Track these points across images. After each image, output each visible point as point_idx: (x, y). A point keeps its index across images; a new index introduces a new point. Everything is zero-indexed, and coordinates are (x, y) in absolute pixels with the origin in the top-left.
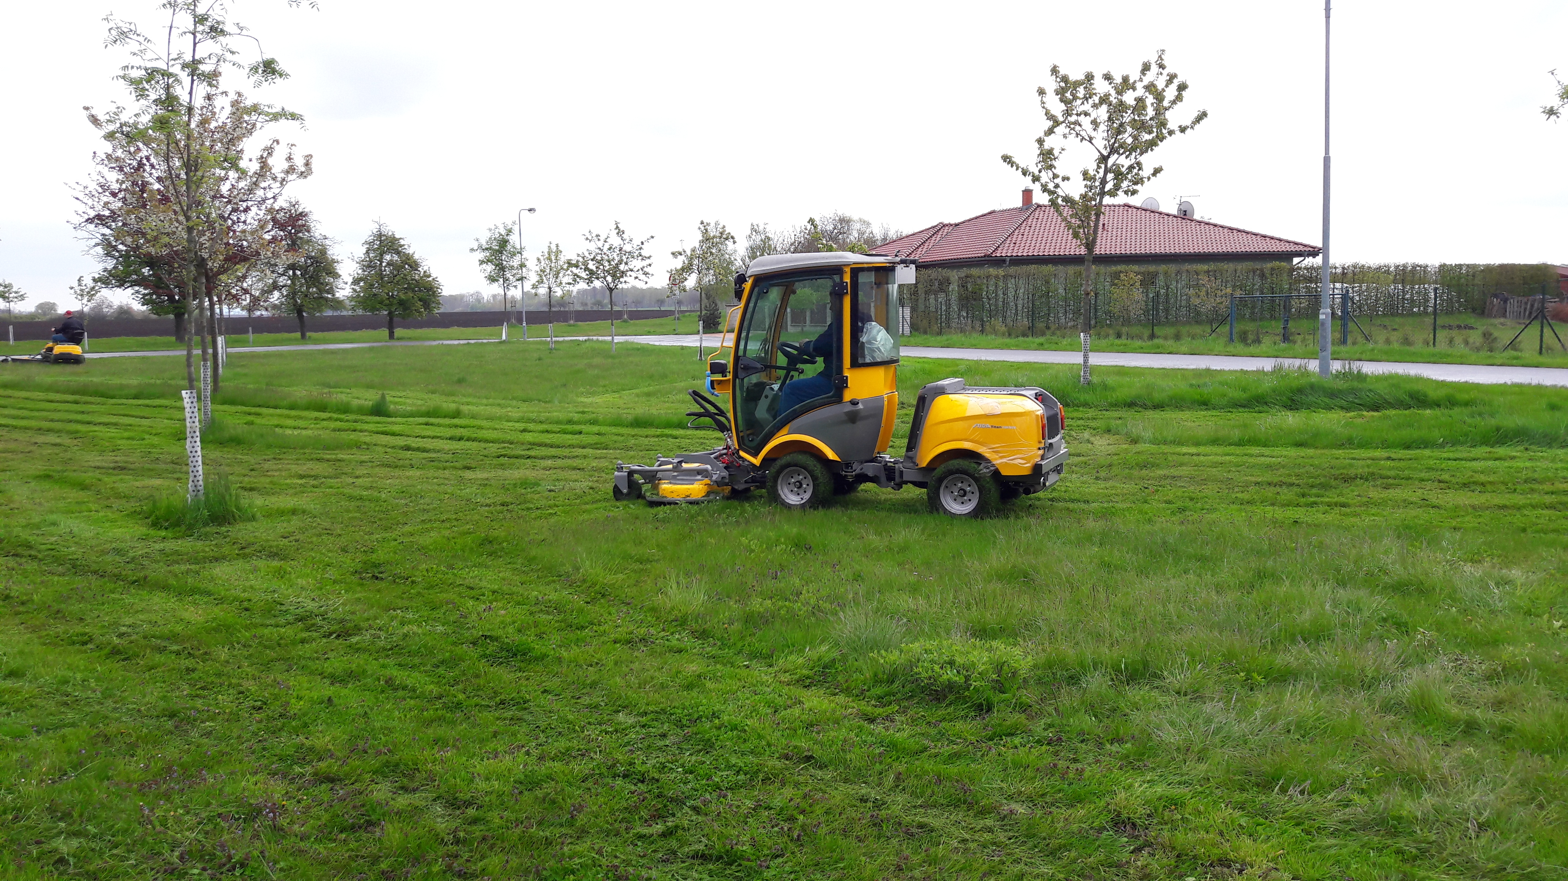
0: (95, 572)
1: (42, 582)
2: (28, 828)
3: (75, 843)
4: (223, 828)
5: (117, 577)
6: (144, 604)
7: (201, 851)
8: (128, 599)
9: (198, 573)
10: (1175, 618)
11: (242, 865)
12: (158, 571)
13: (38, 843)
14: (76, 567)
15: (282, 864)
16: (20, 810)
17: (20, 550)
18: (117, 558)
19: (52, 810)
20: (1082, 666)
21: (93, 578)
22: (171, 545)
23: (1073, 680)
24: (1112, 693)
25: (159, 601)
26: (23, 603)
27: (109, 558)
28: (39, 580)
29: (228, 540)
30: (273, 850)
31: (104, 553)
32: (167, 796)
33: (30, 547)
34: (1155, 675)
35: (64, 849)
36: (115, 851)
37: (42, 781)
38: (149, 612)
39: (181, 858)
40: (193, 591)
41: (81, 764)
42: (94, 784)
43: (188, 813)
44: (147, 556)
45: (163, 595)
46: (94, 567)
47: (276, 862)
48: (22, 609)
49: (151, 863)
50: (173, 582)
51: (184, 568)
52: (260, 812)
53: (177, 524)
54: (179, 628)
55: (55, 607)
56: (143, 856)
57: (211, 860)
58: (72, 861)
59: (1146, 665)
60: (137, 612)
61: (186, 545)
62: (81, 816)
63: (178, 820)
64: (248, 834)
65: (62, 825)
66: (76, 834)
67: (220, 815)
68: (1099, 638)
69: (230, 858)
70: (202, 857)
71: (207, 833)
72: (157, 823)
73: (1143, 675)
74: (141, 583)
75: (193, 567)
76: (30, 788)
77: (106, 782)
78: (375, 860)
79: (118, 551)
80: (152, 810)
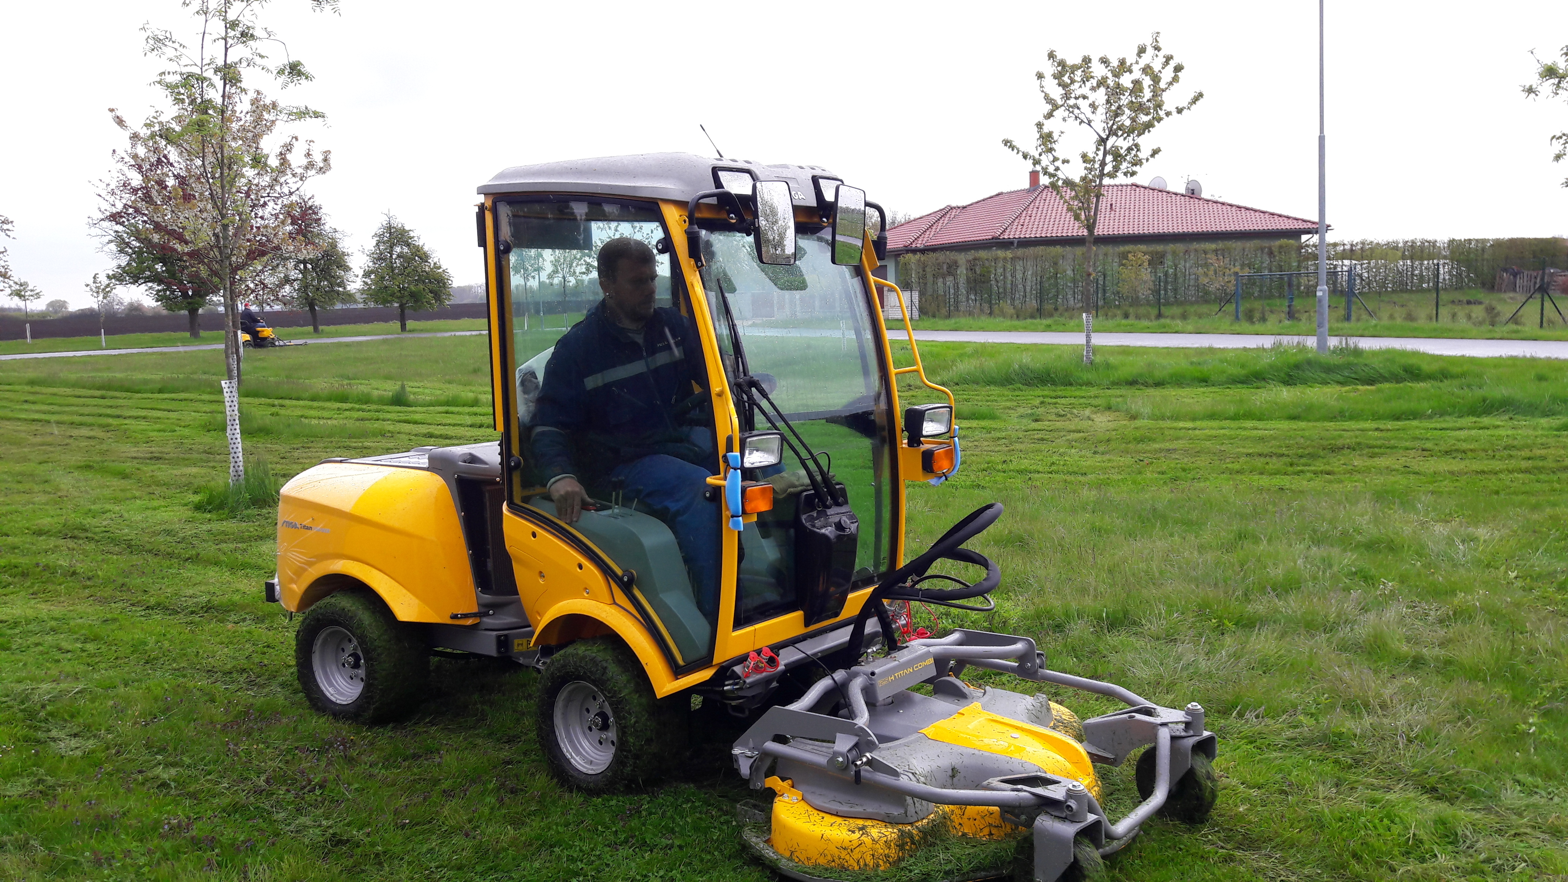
0: (150, 551)
1: (103, 560)
2: (130, 761)
3: (173, 771)
4: (300, 758)
5: (170, 555)
6: (200, 578)
7: (283, 776)
8: (185, 574)
9: (245, 550)
10: (1157, 575)
11: (321, 787)
12: (209, 549)
13: (140, 772)
14: (130, 547)
15: (356, 786)
16: (120, 745)
17: (76, 532)
18: (169, 538)
19: (148, 746)
20: (1067, 615)
21: (149, 557)
22: (216, 526)
23: (1059, 628)
24: (1092, 638)
25: (212, 573)
26: (89, 579)
27: (161, 538)
28: (100, 558)
29: (270, 521)
30: (347, 774)
31: (155, 534)
32: (249, 734)
33: (86, 530)
34: (1135, 623)
35: (165, 776)
36: (209, 777)
37: (135, 723)
38: (206, 584)
39: (267, 781)
40: (244, 566)
41: (168, 709)
42: (183, 724)
43: (268, 747)
44: (196, 536)
45: (217, 569)
46: (148, 547)
47: (349, 784)
48: (88, 583)
49: (242, 785)
50: (223, 558)
51: (232, 546)
52: (331, 745)
53: (221, 506)
54: (236, 598)
55: (120, 581)
56: (234, 781)
57: (293, 784)
58: (173, 784)
59: (1126, 613)
60: (195, 585)
61: (230, 526)
62: (175, 749)
63: (260, 752)
64: (323, 764)
65: (160, 757)
66: (173, 765)
67: (297, 748)
68: (1083, 591)
69: (310, 781)
70: (285, 781)
71: (287, 762)
72: (242, 754)
73: (1122, 624)
74: (195, 559)
75: (239, 545)
76: (125, 727)
77: (192, 724)
78: (436, 782)
79: (168, 532)
80: (236, 745)
